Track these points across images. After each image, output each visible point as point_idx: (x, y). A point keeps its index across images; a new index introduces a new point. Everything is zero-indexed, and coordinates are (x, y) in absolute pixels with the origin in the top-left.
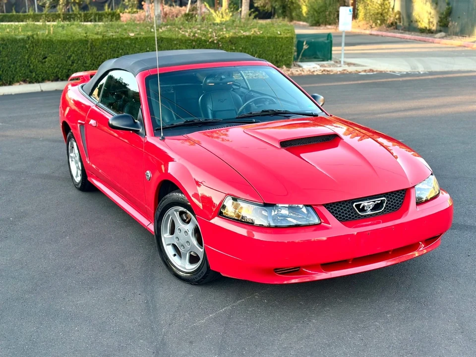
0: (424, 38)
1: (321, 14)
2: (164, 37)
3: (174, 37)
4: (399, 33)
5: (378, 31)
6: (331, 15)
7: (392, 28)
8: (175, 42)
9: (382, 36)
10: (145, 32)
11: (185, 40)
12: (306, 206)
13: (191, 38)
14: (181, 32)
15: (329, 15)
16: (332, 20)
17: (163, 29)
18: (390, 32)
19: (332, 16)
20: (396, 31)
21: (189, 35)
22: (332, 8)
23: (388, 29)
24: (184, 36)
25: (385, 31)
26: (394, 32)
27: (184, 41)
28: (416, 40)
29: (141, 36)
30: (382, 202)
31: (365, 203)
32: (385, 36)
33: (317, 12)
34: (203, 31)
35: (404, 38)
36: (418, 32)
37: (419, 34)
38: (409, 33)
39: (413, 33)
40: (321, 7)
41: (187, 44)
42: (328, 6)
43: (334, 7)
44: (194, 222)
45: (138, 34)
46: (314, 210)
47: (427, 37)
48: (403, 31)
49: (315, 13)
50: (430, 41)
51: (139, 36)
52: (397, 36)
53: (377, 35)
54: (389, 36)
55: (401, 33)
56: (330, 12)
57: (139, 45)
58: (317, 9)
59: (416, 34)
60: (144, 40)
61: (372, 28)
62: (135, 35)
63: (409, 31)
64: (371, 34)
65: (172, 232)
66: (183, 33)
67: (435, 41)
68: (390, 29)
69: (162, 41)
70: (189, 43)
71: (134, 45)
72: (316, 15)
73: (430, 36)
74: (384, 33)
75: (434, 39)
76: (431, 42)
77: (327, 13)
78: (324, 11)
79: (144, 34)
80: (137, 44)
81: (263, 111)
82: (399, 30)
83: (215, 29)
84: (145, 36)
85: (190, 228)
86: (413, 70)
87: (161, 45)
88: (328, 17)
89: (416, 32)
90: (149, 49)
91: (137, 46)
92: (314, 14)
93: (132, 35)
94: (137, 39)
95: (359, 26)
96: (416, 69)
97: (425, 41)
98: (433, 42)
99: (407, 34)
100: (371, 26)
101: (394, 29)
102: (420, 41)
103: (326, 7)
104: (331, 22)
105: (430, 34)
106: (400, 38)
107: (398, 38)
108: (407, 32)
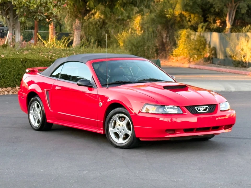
0: (238, 71)
1: (139, 48)
2: (28, 58)
3: (35, 58)
4: (215, 67)
5: (196, 65)
6: (149, 49)
7: (209, 62)
8: (37, 63)
9: (200, 69)
10: (12, 55)
11: (45, 62)
12: (177, 106)
13: (49, 59)
14: (40, 55)
15: (148, 50)
16: (150, 54)
17: (25, 52)
18: (207, 66)
19: (151, 50)
20: (212, 65)
21: (47, 58)
22: (150, 43)
23: (205, 63)
24: (43, 58)
25: (202, 65)
26: (211, 66)
27: (43, 62)
28: (231, 73)
29: (10, 57)
30: (207, 108)
31: (200, 108)
32: (202, 69)
33: (135, 47)
34: (58, 54)
35: (220, 71)
36: (233, 66)
37: (233, 68)
38: (225, 67)
39: (228, 67)
40: (139, 42)
41: (46, 64)
42: (146, 41)
43: (153, 42)
44: (127, 119)
45: (7, 56)
46: (180, 108)
47: (240, 70)
48: (218, 65)
49: (133, 47)
50: (243, 73)
51: (9, 57)
52: (213, 70)
53: (195, 68)
54: (206, 69)
55: (217, 67)
56: (149, 46)
57: (8, 65)
58: (135, 43)
59: (231, 67)
60: (12, 61)
61: (190, 62)
62: (5, 56)
63: (224, 65)
64: (189, 68)
65: (114, 127)
66: (42, 56)
67: (247, 74)
68: (206, 63)
69: (26, 61)
70: (48, 63)
71: (4, 64)
72: (134, 49)
73: (244, 70)
74: (202, 67)
75: (246, 72)
76: (244, 75)
77: (146, 47)
78: (143, 46)
79: (11, 55)
80: (7, 63)
81: (150, 79)
82: (215, 64)
83: (67, 53)
84: (13, 57)
85: (124, 123)
86: (227, 90)
87: (26, 64)
88: (146, 51)
89: (231, 66)
90: (16, 67)
91: (6, 65)
92: (132, 49)
93: (3, 56)
94: (6, 59)
95: (177, 60)
96: (229, 89)
97: (239, 74)
98: (246, 75)
99: (222, 68)
100: (189, 60)
101: (211, 63)
102: (234, 73)
103: (144, 41)
104: (149, 56)
105: (244, 68)
106: (215, 71)
107: (214, 71)
108: (223, 66)
